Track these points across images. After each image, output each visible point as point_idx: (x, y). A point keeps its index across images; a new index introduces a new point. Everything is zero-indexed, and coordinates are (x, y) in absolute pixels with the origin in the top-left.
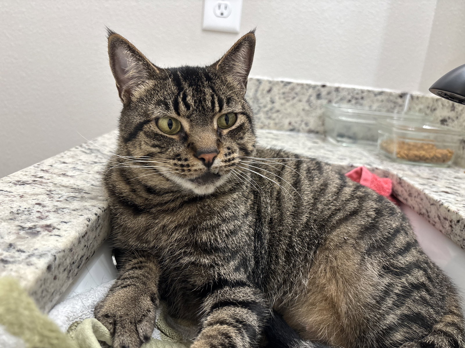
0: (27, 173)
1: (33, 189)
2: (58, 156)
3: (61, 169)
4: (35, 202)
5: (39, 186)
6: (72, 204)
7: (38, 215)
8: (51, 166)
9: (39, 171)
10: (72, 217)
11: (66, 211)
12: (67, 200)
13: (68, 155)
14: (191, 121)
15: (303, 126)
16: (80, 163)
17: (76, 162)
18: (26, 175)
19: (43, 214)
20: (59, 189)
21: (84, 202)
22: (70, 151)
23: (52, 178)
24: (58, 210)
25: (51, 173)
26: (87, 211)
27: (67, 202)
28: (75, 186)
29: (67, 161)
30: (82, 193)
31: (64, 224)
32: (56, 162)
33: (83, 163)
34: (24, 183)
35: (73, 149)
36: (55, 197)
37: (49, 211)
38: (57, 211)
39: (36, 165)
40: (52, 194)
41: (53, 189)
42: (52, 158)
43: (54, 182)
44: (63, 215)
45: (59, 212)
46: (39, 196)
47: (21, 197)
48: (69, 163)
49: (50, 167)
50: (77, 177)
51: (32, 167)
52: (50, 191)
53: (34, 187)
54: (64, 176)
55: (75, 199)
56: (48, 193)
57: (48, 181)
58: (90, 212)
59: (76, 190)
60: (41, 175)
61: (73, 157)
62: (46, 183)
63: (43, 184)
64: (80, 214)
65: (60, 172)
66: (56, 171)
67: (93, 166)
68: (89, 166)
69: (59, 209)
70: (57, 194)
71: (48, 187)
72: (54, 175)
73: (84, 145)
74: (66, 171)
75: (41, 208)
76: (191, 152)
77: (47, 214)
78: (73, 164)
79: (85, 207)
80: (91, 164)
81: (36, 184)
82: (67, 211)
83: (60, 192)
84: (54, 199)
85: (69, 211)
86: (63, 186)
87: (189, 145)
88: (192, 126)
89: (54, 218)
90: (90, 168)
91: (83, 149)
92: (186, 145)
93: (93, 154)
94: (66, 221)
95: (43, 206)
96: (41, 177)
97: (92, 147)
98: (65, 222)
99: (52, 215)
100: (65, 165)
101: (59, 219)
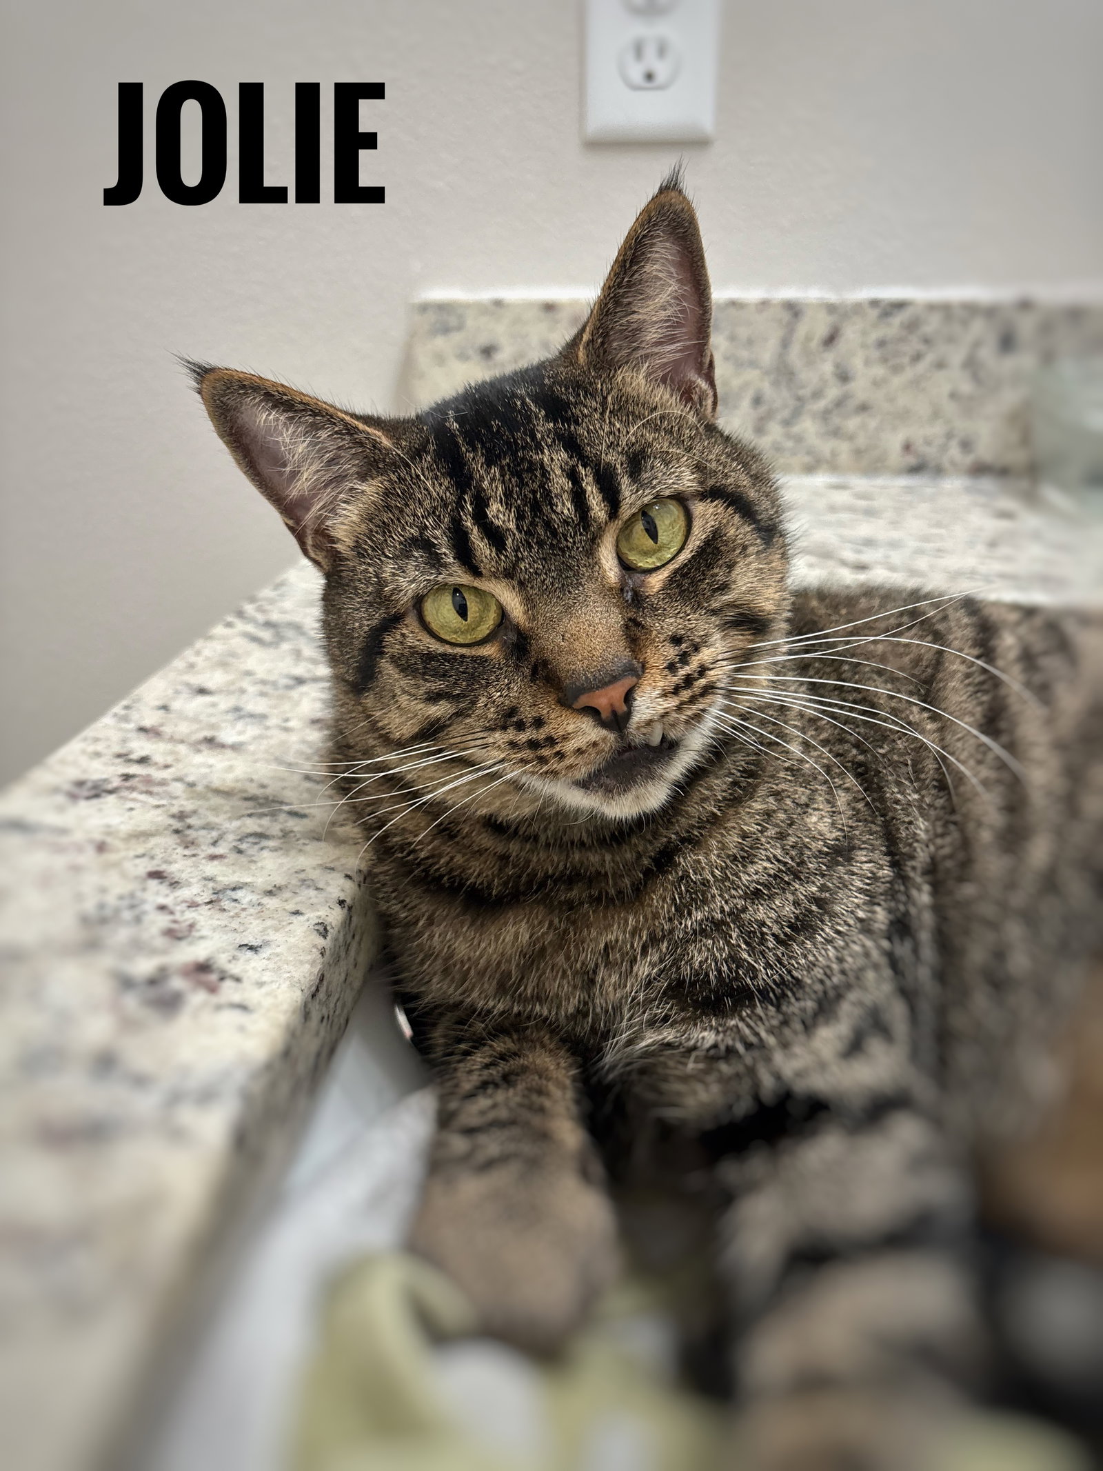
0: (100, 747)
1: (129, 813)
2: (178, 663)
3: (195, 719)
4: (144, 866)
5: (143, 797)
6: (259, 864)
7: (163, 921)
8: (165, 708)
9: (134, 735)
10: (269, 923)
11: (244, 896)
12: (240, 852)
13: (207, 659)
14: (522, 584)
15: (954, 451)
16: (252, 689)
17: (238, 685)
18: (97, 755)
19: (178, 916)
20: (206, 804)
21: (293, 853)
22: (211, 638)
23: (177, 760)
24: (221, 896)
25: (172, 739)
26: (312, 893)
27: (243, 859)
28: (253, 790)
29: (210, 684)
30: (282, 817)
31: (249, 954)
32: (177, 692)
33: (259, 687)
34: (97, 791)
35: (219, 630)
36: (201, 840)
37: (193, 905)
38: (219, 900)
39: (118, 709)
40: (189, 827)
41: (189, 806)
42: (161, 673)
43: (186, 775)
44: (237, 915)
45: (226, 904)
46: (153, 841)
47: (101, 847)
48: (219, 691)
49: (162, 712)
50: (252, 748)
51: (107, 720)
52: (181, 816)
53: (130, 805)
54: (211, 749)
55: (265, 843)
56: (177, 825)
57: (166, 774)
58: (322, 896)
59: (261, 805)
60: (142, 748)
61: (223, 664)
62: (163, 783)
63: (156, 789)
64: (291, 907)
65: (197, 731)
66: (183, 729)
67: (295, 694)
68: (281, 697)
69: (223, 891)
70: (204, 828)
71: (174, 802)
72: (182, 749)
73: (249, 609)
74: (213, 727)
75: (168, 892)
76: (548, 693)
77: (190, 915)
78: (230, 693)
79: (302, 876)
80: (288, 687)
81: (132, 789)
82: (248, 899)
83: (212, 818)
84: (200, 852)
85: (254, 898)
86: (217, 792)
87: (534, 672)
88: (528, 601)
89: (214, 930)
90: (287, 706)
91: (250, 628)
92: (527, 671)
93: (285, 646)
94: (255, 943)
95: (171, 884)
96: (143, 760)
97: (275, 617)
98: (251, 948)
99: (204, 919)
100: (206, 699)
101: (231, 936)
